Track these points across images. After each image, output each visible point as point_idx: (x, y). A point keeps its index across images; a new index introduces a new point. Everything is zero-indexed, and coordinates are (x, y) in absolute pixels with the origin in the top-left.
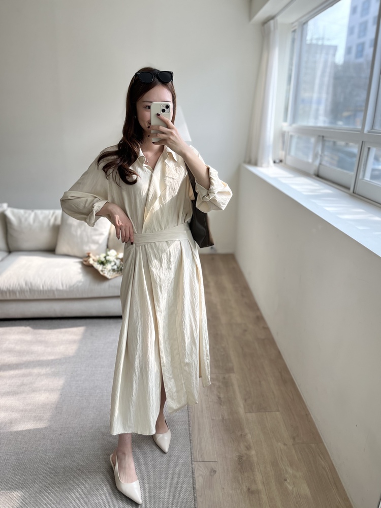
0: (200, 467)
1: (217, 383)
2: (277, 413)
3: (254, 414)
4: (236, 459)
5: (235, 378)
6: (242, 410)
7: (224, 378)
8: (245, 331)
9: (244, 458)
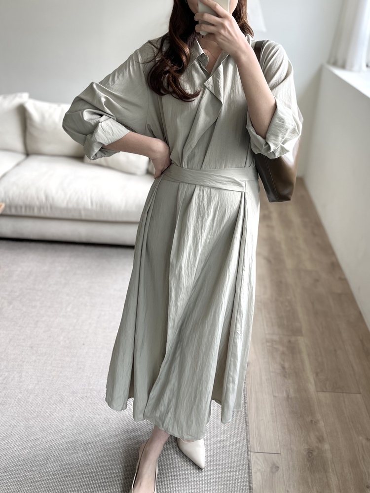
0: (259, 460)
1: (281, 348)
2: (358, 396)
3: (327, 394)
4: (305, 453)
5: (303, 342)
6: (312, 387)
7: (290, 341)
8: (317, 281)
9: (315, 453)
